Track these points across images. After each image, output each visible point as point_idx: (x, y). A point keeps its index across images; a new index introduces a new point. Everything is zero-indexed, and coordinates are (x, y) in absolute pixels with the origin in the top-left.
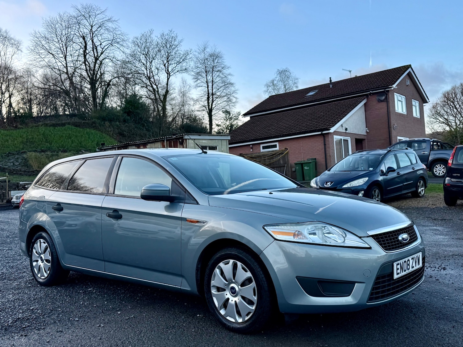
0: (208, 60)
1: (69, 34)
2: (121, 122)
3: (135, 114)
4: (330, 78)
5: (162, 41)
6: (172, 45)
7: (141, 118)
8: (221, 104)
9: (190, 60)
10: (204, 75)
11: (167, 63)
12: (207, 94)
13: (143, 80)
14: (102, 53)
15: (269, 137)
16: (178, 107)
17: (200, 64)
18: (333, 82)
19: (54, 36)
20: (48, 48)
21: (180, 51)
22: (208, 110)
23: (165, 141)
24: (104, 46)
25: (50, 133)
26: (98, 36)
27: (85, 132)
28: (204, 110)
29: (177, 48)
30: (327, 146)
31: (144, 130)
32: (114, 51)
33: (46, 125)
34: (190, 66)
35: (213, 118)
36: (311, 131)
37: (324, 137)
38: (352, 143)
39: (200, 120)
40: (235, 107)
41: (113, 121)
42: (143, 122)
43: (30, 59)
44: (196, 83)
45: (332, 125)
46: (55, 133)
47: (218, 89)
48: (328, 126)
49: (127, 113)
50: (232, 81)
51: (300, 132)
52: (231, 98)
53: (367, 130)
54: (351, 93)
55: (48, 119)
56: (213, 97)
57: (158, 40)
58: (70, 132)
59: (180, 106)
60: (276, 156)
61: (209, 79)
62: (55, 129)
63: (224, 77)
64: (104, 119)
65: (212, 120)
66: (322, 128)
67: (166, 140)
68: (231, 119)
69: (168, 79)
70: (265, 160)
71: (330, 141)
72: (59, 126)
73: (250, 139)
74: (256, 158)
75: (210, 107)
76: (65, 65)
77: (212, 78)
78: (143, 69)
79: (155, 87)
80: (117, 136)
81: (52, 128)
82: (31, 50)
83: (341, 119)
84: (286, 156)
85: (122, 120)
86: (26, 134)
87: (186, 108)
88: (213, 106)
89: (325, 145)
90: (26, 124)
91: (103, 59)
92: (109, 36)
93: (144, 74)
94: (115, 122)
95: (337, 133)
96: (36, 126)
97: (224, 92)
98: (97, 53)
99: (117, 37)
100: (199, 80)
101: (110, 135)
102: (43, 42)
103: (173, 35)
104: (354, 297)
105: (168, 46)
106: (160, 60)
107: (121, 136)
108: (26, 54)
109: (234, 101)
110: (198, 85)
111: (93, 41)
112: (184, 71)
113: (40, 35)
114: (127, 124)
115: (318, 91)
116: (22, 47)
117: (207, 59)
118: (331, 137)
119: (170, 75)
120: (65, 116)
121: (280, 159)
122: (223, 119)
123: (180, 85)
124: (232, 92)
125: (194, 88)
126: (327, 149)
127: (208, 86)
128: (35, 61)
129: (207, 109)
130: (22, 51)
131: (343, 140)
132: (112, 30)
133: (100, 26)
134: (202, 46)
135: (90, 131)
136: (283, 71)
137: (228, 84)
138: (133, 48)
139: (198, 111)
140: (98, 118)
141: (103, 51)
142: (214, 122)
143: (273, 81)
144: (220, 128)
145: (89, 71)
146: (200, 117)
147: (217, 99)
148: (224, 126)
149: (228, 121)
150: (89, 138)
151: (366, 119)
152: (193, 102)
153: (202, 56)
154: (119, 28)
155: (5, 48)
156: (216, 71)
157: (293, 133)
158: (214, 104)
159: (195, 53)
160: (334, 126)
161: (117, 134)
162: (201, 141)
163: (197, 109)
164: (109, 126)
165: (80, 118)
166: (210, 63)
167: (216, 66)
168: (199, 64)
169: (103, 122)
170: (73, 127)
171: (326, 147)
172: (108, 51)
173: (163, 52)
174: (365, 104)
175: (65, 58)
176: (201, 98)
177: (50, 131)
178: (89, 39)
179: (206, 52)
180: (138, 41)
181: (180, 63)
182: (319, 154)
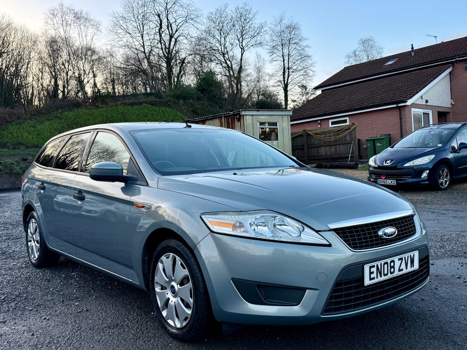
0: (285, 32)
1: (145, 13)
2: (195, 100)
3: (208, 91)
4: (412, 45)
5: (236, 15)
6: (246, 18)
7: (214, 96)
8: (297, 79)
9: (265, 33)
10: (280, 48)
11: (241, 38)
12: (283, 69)
13: (217, 56)
14: (177, 31)
15: (339, 111)
16: (253, 84)
17: (276, 37)
18: (415, 50)
19: (131, 15)
20: (126, 27)
21: (255, 25)
22: (283, 86)
23: (223, 118)
24: (178, 23)
25: (128, 112)
26: (173, 13)
27: (161, 111)
28: (279, 86)
29: (251, 22)
30: (403, 120)
31: (218, 107)
32: (188, 27)
33: (125, 104)
34: (264, 40)
35: (288, 93)
36: (385, 103)
37: (400, 109)
38: (434, 117)
39: (274, 95)
40: (312, 81)
41: (187, 99)
42: (216, 99)
43: (109, 39)
44: (272, 57)
45: (409, 97)
46: (133, 111)
47: (295, 63)
48: (404, 98)
49: (201, 91)
50: (309, 54)
51: (373, 105)
52: (308, 71)
53: (453, 102)
54: (435, 60)
55: (127, 98)
56: (289, 71)
57: (232, 14)
58: (147, 111)
59: (256, 82)
60: (342, 132)
61: (285, 52)
62: (132, 108)
63: (301, 49)
64: (178, 97)
65: (287, 95)
66: (398, 100)
67: (224, 116)
68: (307, 93)
69: (242, 55)
70: (330, 136)
71: (407, 114)
72: (136, 105)
73: (318, 114)
74: (321, 134)
75: (286, 82)
76: (142, 44)
77: (288, 51)
78: (218, 45)
79: (229, 63)
80: (191, 114)
81: (130, 107)
82: (109, 31)
83: (421, 90)
84: (353, 131)
85: (195, 98)
86: (106, 113)
87: (262, 84)
88: (289, 81)
89: (401, 119)
90: (107, 104)
91: (178, 37)
92: (183, 13)
93: (218, 50)
94: (189, 100)
95: (416, 106)
96: (115, 106)
97: (301, 66)
98: (172, 30)
99: (190, 14)
100: (274, 54)
101: (184, 114)
102: (121, 22)
103: (247, 8)
104: (304, 307)
105: (243, 20)
106: (234, 35)
107: (194, 114)
108: (105, 34)
109: (311, 75)
110: (274, 59)
111: (167, 19)
112: (258, 45)
113: (117, 15)
114: (200, 102)
115: (398, 60)
116: (101, 27)
117: (283, 31)
118: (408, 110)
119: (244, 50)
120: (142, 95)
121: (346, 136)
122: (299, 94)
123: (255, 61)
124: (309, 66)
125: (269, 63)
126: (403, 124)
127: (284, 60)
128: (114, 41)
129: (283, 84)
130: (101, 32)
131: (423, 113)
132: (186, 6)
133: (174, 3)
134: (279, 18)
135: (165, 110)
136: (366, 40)
137: (305, 57)
138: (208, 24)
139: (273, 86)
140: (173, 97)
141: (178, 28)
142: (290, 98)
143: (356, 52)
144: (295, 103)
145: (165, 49)
146: (275, 93)
147: (293, 74)
148: (300, 101)
149: (304, 96)
150: (164, 116)
151: (451, 89)
152: (268, 77)
153: (278, 29)
154: (193, 4)
155: (86, 30)
156: (292, 44)
157: (365, 107)
158: (290, 78)
159: (271, 26)
160: (411, 97)
161: (191, 112)
162: (259, 117)
163: (272, 85)
164: (183, 104)
165: (156, 97)
166: (286, 35)
167: (293, 38)
168: (274, 37)
169: (177, 101)
170: (149, 106)
171: (402, 122)
172: (182, 29)
173: (237, 27)
174: (450, 73)
175: (142, 37)
176: (277, 72)
177: (128, 110)
178: (164, 17)
179: (283, 24)
180: (213, 17)
181: (254, 37)
182: (394, 130)
